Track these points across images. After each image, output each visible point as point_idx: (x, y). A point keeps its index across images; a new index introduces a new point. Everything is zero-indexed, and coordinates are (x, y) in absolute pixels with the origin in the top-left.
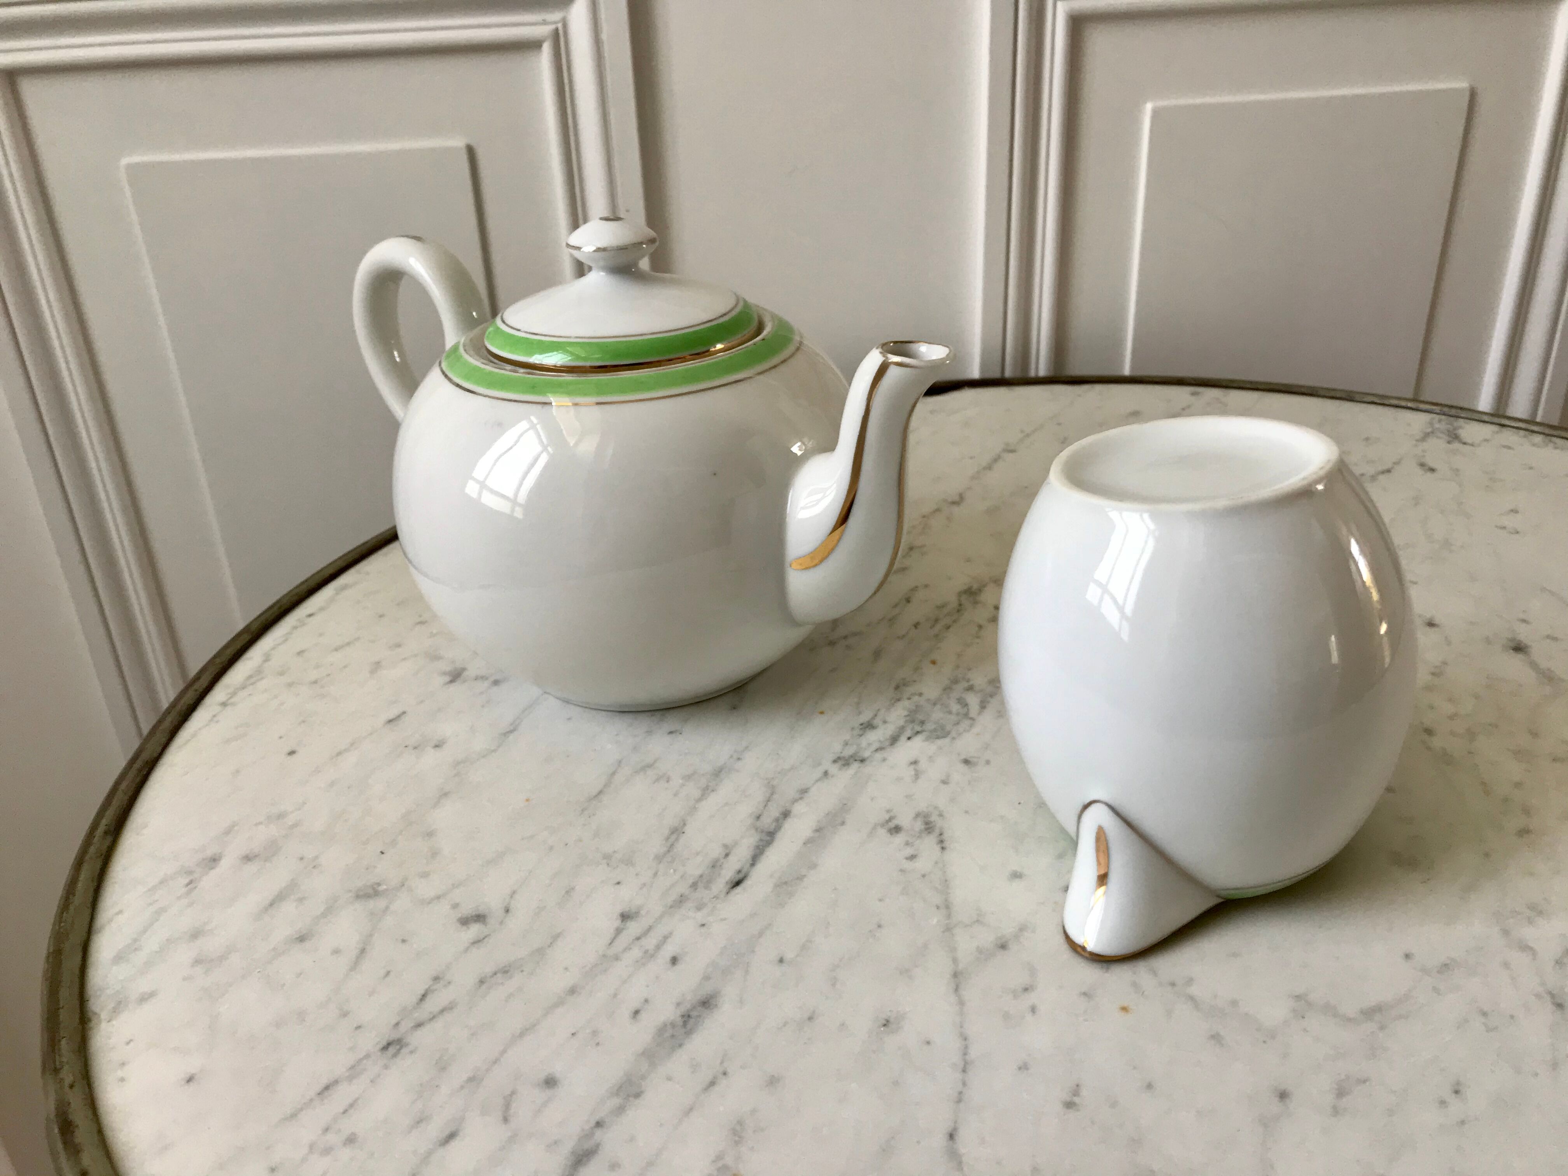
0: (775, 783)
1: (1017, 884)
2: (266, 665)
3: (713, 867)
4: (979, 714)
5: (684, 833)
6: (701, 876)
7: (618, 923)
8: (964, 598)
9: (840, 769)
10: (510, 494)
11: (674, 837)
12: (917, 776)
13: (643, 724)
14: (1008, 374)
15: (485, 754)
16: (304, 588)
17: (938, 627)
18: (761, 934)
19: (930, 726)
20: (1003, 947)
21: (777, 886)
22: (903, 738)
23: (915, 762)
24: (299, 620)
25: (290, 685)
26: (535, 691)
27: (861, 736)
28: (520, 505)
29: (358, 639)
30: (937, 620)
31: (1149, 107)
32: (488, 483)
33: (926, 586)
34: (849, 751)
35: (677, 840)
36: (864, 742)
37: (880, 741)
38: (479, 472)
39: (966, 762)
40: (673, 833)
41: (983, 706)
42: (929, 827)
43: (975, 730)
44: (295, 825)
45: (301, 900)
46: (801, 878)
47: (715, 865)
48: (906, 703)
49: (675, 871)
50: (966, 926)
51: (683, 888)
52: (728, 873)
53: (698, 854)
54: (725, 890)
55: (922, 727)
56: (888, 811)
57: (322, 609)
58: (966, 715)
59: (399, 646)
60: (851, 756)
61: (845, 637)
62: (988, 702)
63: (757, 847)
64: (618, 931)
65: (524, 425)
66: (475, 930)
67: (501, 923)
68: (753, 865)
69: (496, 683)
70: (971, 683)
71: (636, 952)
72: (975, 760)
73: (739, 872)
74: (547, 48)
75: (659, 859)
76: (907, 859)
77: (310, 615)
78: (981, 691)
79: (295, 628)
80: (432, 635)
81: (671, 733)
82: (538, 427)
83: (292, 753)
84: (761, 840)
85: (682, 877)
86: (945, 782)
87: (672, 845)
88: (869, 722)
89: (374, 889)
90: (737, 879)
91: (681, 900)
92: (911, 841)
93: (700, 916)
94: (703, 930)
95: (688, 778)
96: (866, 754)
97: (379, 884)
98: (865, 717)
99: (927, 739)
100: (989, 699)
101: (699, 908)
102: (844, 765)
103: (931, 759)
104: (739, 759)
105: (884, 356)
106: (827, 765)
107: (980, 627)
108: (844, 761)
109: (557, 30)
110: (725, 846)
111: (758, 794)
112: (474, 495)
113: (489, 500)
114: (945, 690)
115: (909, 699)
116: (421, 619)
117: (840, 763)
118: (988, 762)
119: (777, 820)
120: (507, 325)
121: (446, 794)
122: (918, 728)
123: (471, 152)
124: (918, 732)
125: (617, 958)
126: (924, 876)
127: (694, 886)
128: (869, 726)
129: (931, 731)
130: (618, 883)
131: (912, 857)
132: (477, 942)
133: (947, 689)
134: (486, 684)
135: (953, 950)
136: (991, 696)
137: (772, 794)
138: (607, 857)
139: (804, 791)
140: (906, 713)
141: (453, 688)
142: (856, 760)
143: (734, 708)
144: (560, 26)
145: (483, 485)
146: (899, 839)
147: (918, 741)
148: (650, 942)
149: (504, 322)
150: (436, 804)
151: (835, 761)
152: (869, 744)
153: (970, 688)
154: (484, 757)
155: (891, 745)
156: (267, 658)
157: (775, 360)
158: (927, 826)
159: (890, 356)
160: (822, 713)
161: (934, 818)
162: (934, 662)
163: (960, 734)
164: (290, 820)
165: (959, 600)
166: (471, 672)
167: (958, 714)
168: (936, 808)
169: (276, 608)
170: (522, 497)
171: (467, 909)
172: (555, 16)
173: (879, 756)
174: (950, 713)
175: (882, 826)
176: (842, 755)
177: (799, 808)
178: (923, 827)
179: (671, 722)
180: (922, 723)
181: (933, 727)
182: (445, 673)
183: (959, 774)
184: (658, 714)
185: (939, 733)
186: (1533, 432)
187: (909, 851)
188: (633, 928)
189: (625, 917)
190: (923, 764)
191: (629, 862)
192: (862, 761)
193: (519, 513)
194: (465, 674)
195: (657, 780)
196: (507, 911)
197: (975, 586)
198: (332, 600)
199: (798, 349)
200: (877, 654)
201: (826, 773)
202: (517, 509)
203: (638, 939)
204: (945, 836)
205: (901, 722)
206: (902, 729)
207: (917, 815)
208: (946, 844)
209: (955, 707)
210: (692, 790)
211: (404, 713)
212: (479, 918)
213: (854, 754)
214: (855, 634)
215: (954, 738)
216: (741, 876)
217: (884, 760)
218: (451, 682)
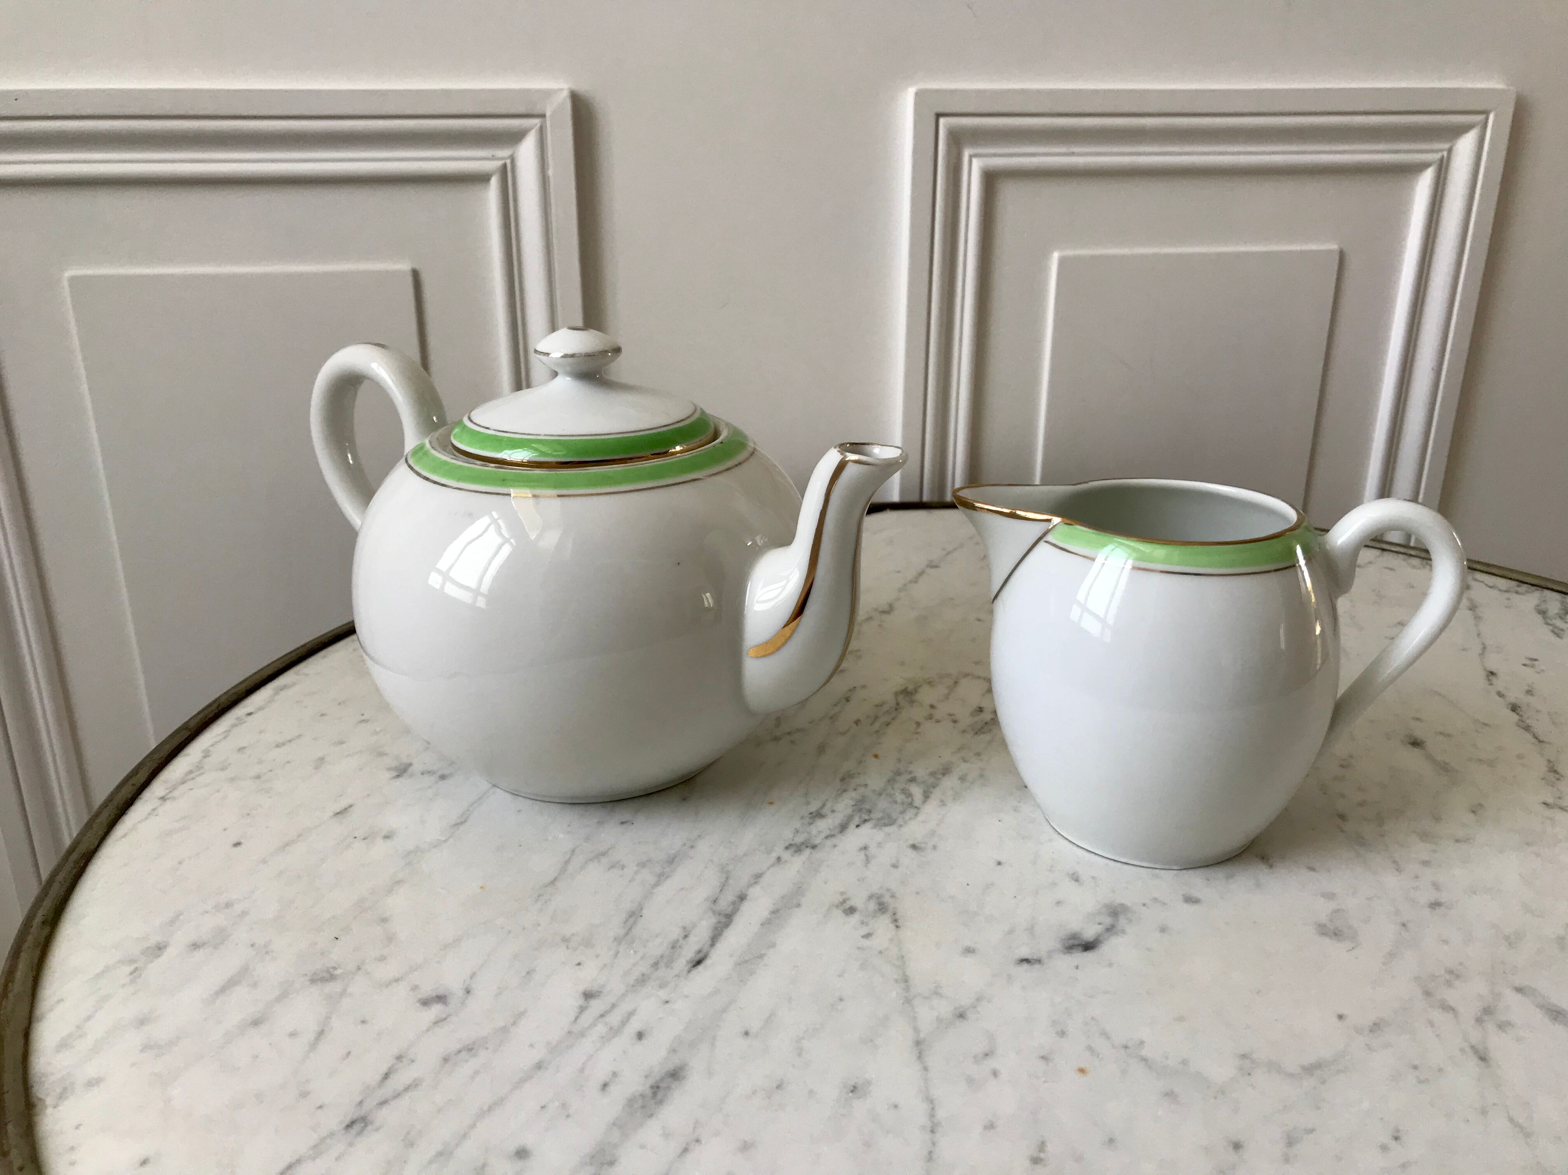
0: (730, 868)
1: (969, 960)
2: (207, 760)
3: (673, 947)
4: (924, 802)
5: (641, 916)
6: (662, 956)
7: (581, 1001)
8: (901, 698)
9: (793, 856)
10: (473, 585)
11: (631, 921)
12: (868, 860)
13: (593, 816)
14: (926, 498)
15: (437, 845)
16: (243, 688)
17: (877, 725)
18: (724, 1010)
19: (876, 815)
20: (962, 1016)
21: (738, 964)
22: (852, 826)
23: (865, 848)
24: (237, 718)
25: (232, 780)
26: (483, 784)
27: (810, 824)
28: (482, 595)
29: (300, 736)
30: (876, 718)
31: (1056, 256)
32: (452, 574)
33: (864, 687)
34: (799, 839)
35: (635, 923)
36: (814, 830)
37: (830, 829)
38: (443, 564)
39: (914, 847)
40: (630, 916)
41: (926, 796)
42: (882, 908)
43: (920, 818)
44: (244, 914)
45: (255, 985)
46: (761, 956)
47: (674, 946)
48: (853, 794)
49: (635, 952)
50: (925, 998)
51: (644, 967)
52: (689, 952)
53: (657, 936)
54: (687, 968)
55: (869, 816)
56: (842, 893)
57: (260, 709)
58: (911, 804)
59: (341, 743)
60: (803, 843)
61: (789, 733)
62: (931, 792)
63: (716, 928)
64: (582, 1009)
65: (485, 520)
66: (436, 1010)
67: (463, 1003)
68: (712, 945)
69: (443, 777)
70: (913, 775)
71: (601, 1029)
72: (923, 845)
73: (700, 951)
74: (494, 182)
75: (618, 940)
76: (863, 937)
77: (250, 714)
78: (924, 782)
79: (234, 726)
80: (376, 733)
81: (622, 823)
82: (500, 522)
83: (237, 844)
84: (719, 922)
85: (642, 958)
86: (895, 866)
87: (630, 929)
88: (817, 811)
89: (330, 973)
90: (698, 958)
91: (643, 980)
92: (865, 920)
93: (663, 994)
94: (667, 1005)
95: (642, 865)
96: (817, 841)
97: (335, 968)
98: (814, 807)
99: (875, 826)
100: (932, 789)
101: (662, 986)
102: (796, 852)
103: (880, 845)
104: (692, 847)
105: (842, 454)
106: (779, 851)
107: (918, 724)
108: (796, 848)
109: (505, 166)
110: (684, 928)
111: (711, 880)
112: (438, 586)
113: (451, 590)
114: (889, 781)
115: (855, 790)
116: (363, 718)
117: (792, 849)
118: (935, 847)
119: (734, 903)
120: (475, 424)
121: (399, 882)
122: (867, 818)
123: (416, 275)
124: (865, 821)
125: (582, 1034)
126: (881, 952)
127: (655, 965)
128: (818, 815)
129: (878, 819)
130: (579, 964)
131: (868, 936)
132: (437, 1022)
133: (891, 781)
134: (433, 778)
135: (915, 1019)
136: (934, 787)
137: (727, 878)
138: (565, 940)
139: (758, 877)
140: (852, 803)
141: (399, 782)
142: (807, 847)
143: (684, 799)
144: (508, 162)
145: (446, 577)
146: (855, 919)
147: (866, 829)
148: (614, 1019)
149: (471, 421)
150: (390, 891)
151: (787, 848)
152: (820, 832)
153: (913, 780)
154: (435, 846)
155: (841, 832)
156: (206, 754)
157: (730, 463)
158: (881, 907)
159: (848, 454)
160: (771, 803)
161: (887, 899)
162: (876, 756)
163: (906, 822)
164: (238, 908)
165: (896, 699)
166: (417, 767)
167: (903, 803)
168: (888, 890)
169: (215, 705)
170: (485, 588)
171: (427, 989)
172: (504, 153)
173: (829, 842)
174: (895, 802)
175: (837, 907)
176: (793, 842)
177: (755, 892)
178: (876, 907)
179: (624, 813)
180: (870, 811)
181: (880, 815)
182: (390, 769)
183: (909, 858)
184: (609, 805)
185: (886, 821)
186: (1411, 555)
187: (864, 931)
188: (597, 1007)
189: (588, 995)
190: (873, 850)
191: (588, 943)
192: (814, 847)
193: (481, 603)
194: (410, 770)
195: (612, 867)
196: (468, 992)
197: (911, 687)
198: (271, 701)
199: (752, 454)
200: (821, 749)
201: (779, 859)
202: (480, 598)
203: (602, 1016)
204: (898, 917)
205: (849, 811)
206: (850, 818)
207: (871, 897)
208: (900, 923)
209: (900, 797)
210: (647, 876)
211: (351, 806)
212: (441, 999)
213: (805, 841)
214: (798, 730)
215: (901, 826)
216: (701, 955)
217: (835, 846)
218: (398, 776)
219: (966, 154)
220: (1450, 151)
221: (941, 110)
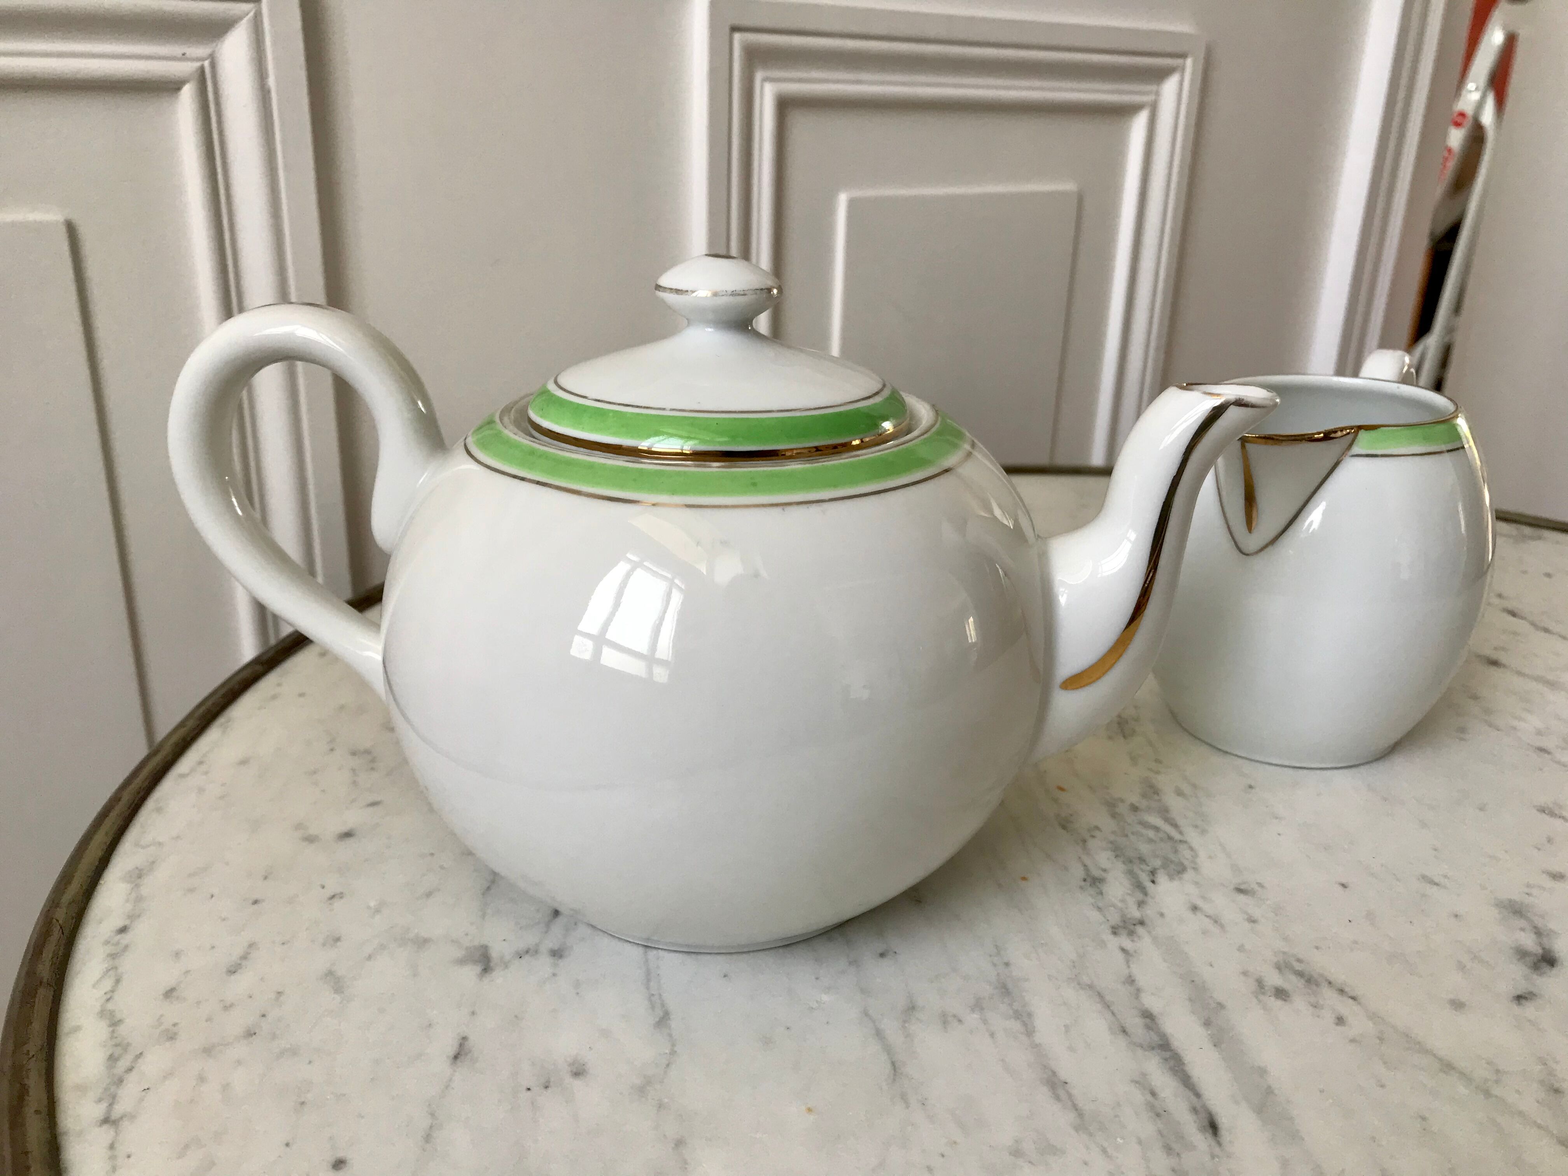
0: (1085, 980)
2: (123, 1028)
3: (1158, 1116)
4: (1180, 833)
5: (1066, 1082)
6: (1162, 1135)
9: (1132, 941)
11: (1061, 1092)
15: (665, 1063)
19: (1154, 862)
20: (1556, 1090)
21: (1258, 1112)
22: (1147, 884)
23: (1195, 908)
24: (108, 943)
27: (1100, 894)
29: (252, 945)
31: (843, 199)
34: (1114, 916)
35: (1070, 1095)
36: (1113, 900)
37: (1128, 894)
39: (1241, 891)
41: (1174, 825)
43: (1202, 853)
47: (1158, 1112)
48: (1096, 843)
49: (1123, 1140)
52: (1184, 1116)
53: (1117, 1105)
54: (1211, 1141)
55: (1148, 866)
56: (1245, 974)
57: (134, 917)
60: (1124, 922)
62: (1172, 819)
63: (1173, 1070)
68: (1197, 1095)
69: (557, 954)
72: (1246, 886)
73: (1196, 1112)
74: (188, 93)
75: (1082, 1129)
76: (1338, 1024)
77: (123, 931)
78: (1149, 808)
79: (112, 956)
80: (375, 910)
81: (882, 955)
84: (1166, 1059)
85: (1140, 1143)
86: (1252, 921)
87: (1073, 1104)
88: (1087, 875)
90: (1206, 1122)
92: (1312, 1001)
95: (978, 1008)
96: (1135, 914)
98: (1078, 872)
99: (1170, 877)
100: (1168, 815)
102: (1130, 934)
103: (1204, 899)
106: (1111, 939)
108: (1125, 930)
109: (202, 70)
110: (1137, 1083)
115: (1093, 837)
116: (328, 891)
117: (1123, 933)
119: (1149, 1027)
121: (680, 1142)
122: (1147, 869)
123: (71, 230)
124: (1153, 873)
126: (1377, 1037)
127: (1170, 1150)
128: (1094, 880)
129: (1163, 868)
131: (1341, 1021)
133: (1115, 815)
134: (544, 959)
136: (1167, 812)
137: (1101, 996)
139: (1131, 982)
140: (1111, 854)
141: (497, 980)
142: (1134, 925)
144: (206, 64)
146: (1298, 1003)
147: (1165, 882)
151: (1115, 933)
152: (1123, 902)
153: (1135, 808)
154: (669, 1067)
155: (1145, 895)
156: (112, 1018)
158: (1306, 979)
160: (1025, 879)
161: (1298, 966)
162: (1061, 789)
163: (1195, 863)
166: (500, 949)
167: (1162, 840)
168: (1285, 954)
172: (199, 51)
173: (1149, 912)
174: (1153, 841)
175: (1262, 993)
176: (1113, 923)
177: (1152, 1004)
178: (1301, 980)
179: (867, 941)
180: (1142, 860)
181: (1159, 861)
183: (1253, 906)
185: (1173, 867)
187: (1328, 1015)
190: (1206, 907)
192: (1141, 923)
198: (139, 899)
201: (1125, 951)
204: (1336, 984)
205: (1120, 866)
206: (1133, 874)
207: (1279, 969)
208: (1350, 993)
209: (1150, 833)
210: (1004, 1023)
211: (465, 1038)
213: (1122, 917)
215: (1192, 868)
216: (1203, 1114)
217: (1162, 915)
218: (485, 971)
219: (759, 76)
220: (1158, 94)
221: (737, 22)
